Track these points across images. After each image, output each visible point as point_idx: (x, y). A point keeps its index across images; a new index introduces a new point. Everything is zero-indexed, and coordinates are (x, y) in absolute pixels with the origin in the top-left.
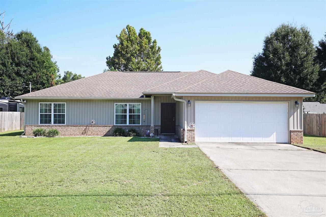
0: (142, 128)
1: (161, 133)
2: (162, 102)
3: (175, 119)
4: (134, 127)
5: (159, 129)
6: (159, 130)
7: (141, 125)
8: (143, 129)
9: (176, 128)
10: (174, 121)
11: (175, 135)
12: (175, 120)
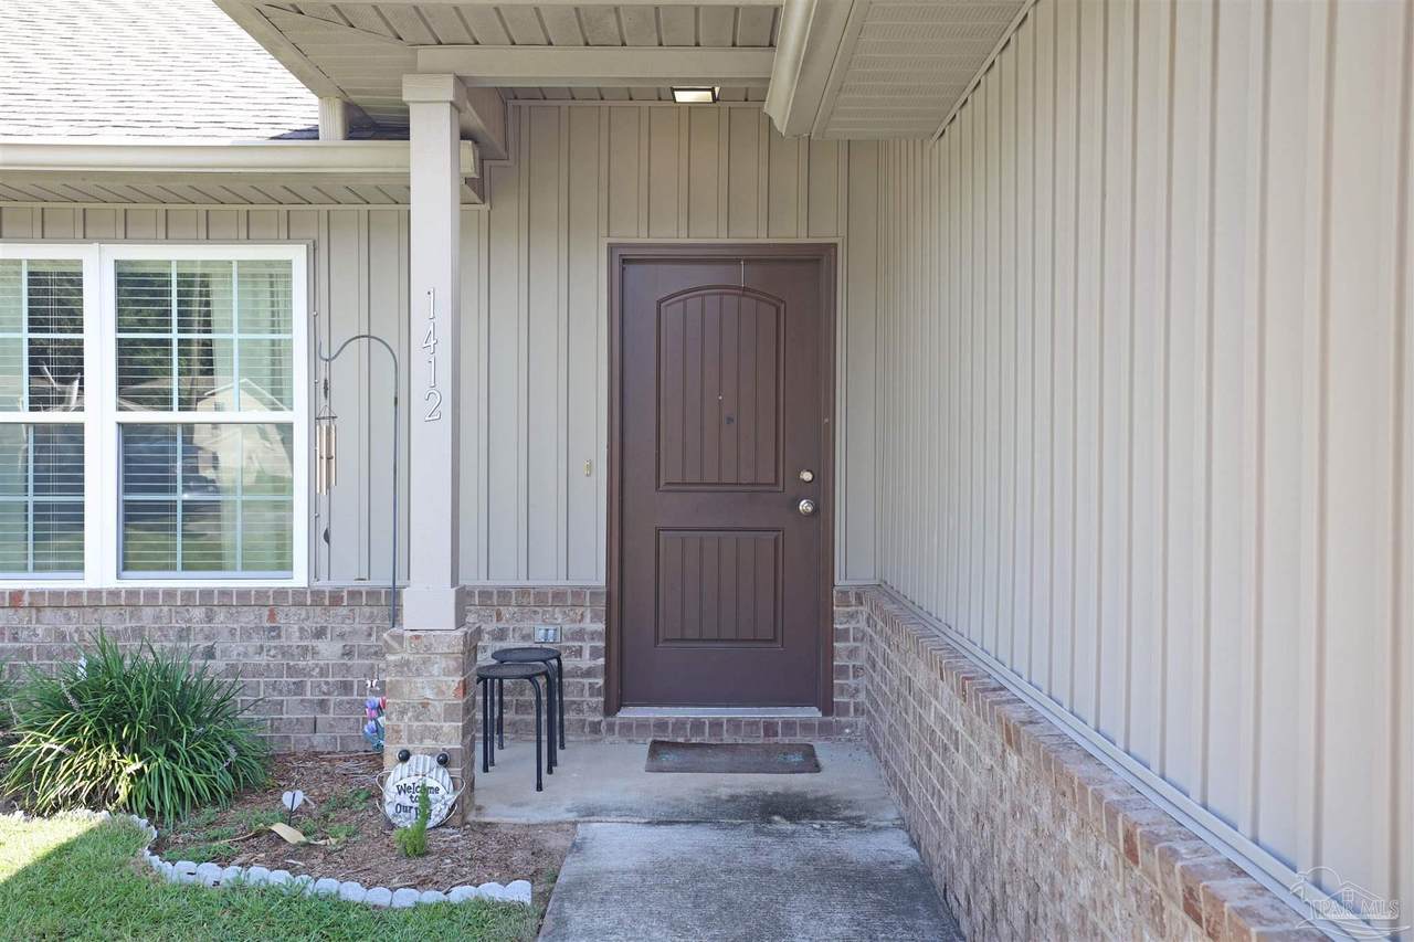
0: (320, 634)
1: (610, 709)
2: (633, 234)
3: (822, 491)
4: (198, 613)
5: (587, 647)
6: (585, 662)
7: (299, 578)
8: (329, 650)
9: (844, 636)
10: (808, 515)
11: (826, 730)
12: (816, 510)
